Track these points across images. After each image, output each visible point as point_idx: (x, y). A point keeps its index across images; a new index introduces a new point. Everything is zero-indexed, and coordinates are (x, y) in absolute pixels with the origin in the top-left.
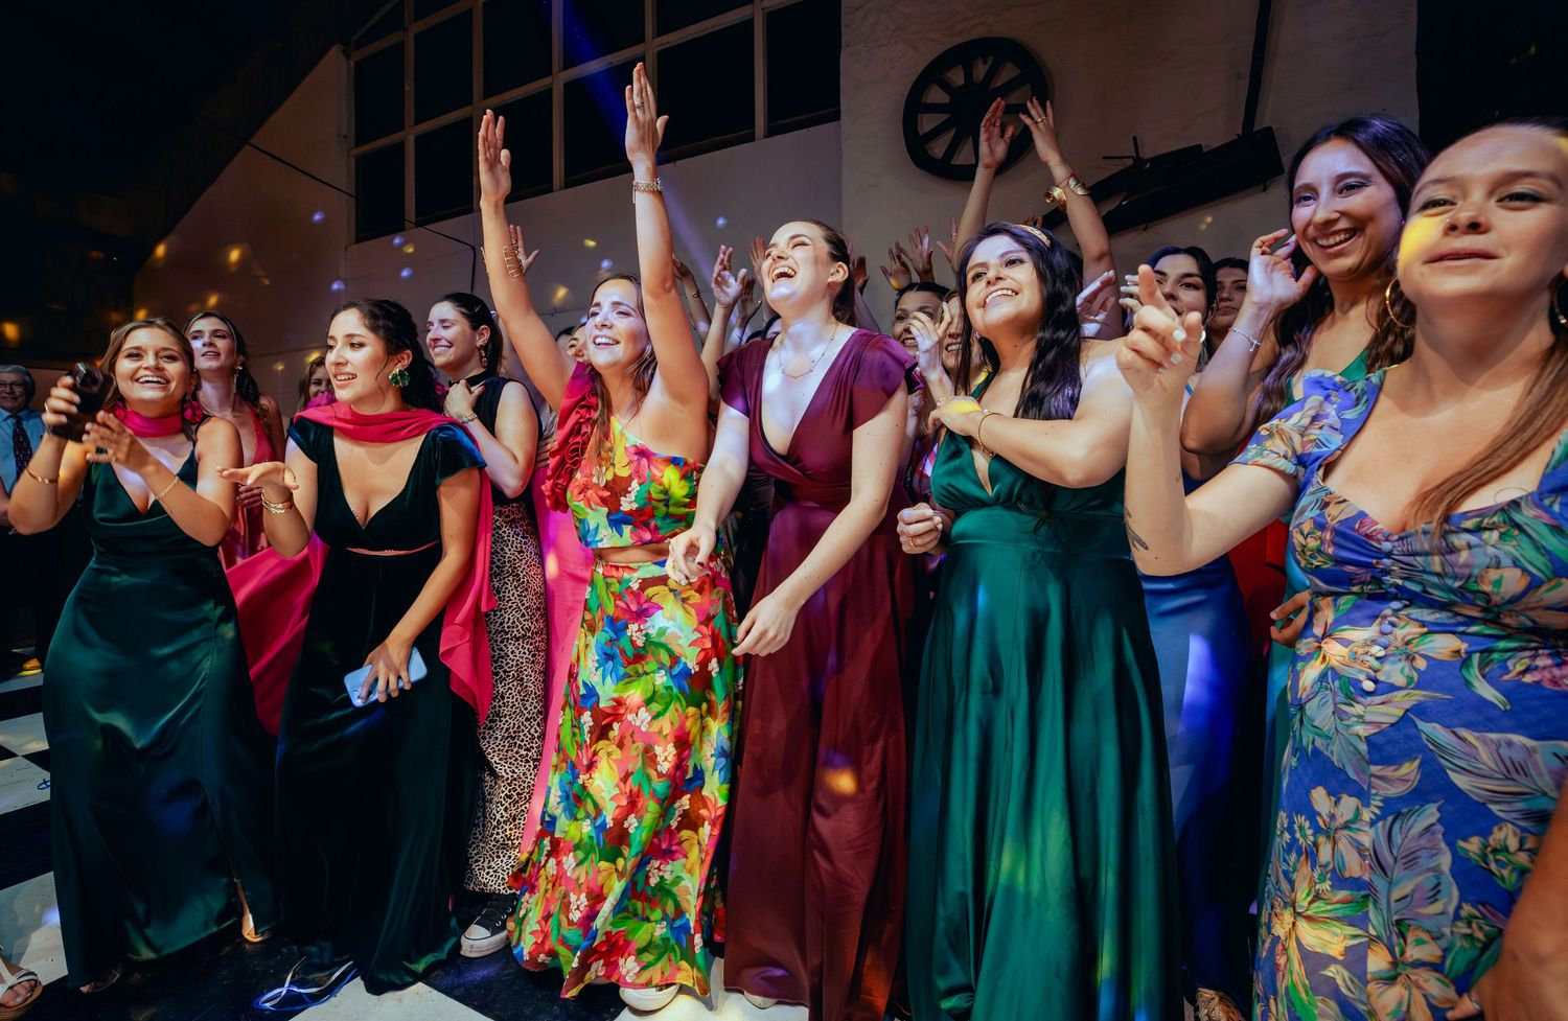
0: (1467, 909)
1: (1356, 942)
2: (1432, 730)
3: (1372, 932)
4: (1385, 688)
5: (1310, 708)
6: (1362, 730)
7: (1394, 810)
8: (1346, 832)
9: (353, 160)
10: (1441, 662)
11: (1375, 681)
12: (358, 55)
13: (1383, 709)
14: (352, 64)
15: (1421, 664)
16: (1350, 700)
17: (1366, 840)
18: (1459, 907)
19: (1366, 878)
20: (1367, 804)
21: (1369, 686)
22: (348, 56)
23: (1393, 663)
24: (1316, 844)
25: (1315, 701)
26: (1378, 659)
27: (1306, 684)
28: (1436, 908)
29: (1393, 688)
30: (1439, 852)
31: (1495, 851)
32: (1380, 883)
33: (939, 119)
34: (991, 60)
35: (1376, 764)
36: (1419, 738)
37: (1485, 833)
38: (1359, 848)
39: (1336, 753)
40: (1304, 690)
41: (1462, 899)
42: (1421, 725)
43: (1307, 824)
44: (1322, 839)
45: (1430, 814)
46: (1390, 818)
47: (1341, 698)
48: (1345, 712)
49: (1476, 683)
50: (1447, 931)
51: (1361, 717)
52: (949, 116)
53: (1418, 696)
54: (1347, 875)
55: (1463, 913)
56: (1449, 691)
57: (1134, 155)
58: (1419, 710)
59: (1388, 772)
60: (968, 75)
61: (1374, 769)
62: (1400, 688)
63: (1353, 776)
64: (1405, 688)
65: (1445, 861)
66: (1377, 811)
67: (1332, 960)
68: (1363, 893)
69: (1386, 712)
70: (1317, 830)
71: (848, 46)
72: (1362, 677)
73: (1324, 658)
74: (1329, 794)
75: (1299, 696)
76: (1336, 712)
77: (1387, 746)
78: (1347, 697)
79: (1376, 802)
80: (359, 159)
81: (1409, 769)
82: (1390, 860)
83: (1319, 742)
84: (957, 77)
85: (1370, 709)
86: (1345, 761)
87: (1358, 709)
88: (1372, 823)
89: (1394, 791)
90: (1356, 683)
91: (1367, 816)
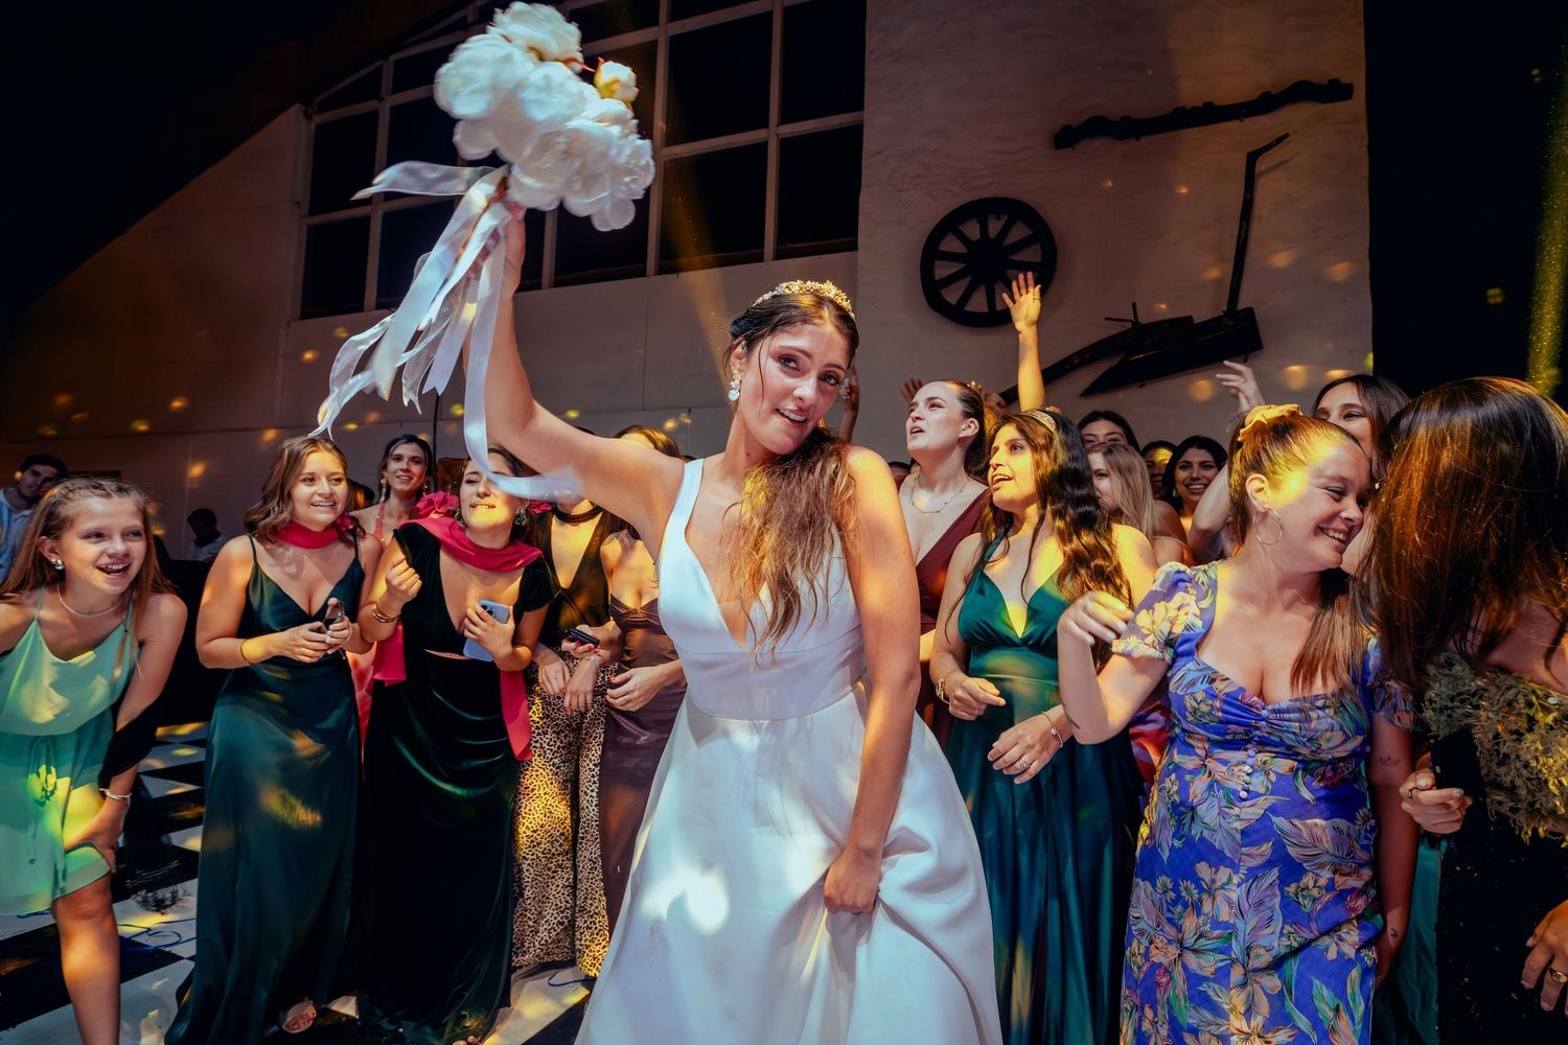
0: (1288, 928)
1: (1222, 964)
2: (1280, 822)
3: (1233, 956)
4: (1253, 795)
5: (1200, 811)
6: (1239, 825)
7: (1254, 875)
8: (1222, 891)
9: (305, 229)
10: (1283, 775)
11: (1248, 791)
12: (319, 119)
13: (1251, 810)
14: (313, 126)
15: (1273, 777)
16: (1231, 804)
17: (1234, 896)
18: (1283, 928)
19: (1232, 921)
20: (1237, 872)
21: (1244, 794)
22: (308, 117)
23: (1257, 777)
24: (1200, 900)
25: (1204, 806)
26: (1248, 774)
27: (1197, 792)
28: (1269, 930)
29: (1258, 795)
30: (1274, 895)
31: (1303, 890)
32: (1240, 924)
33: (953, 268)
34: (1004, 218)
35: (1246, 846)
36: (1272, 827)
37: (1298, 880)
38: (1230, 903)
39: (1218, 841)
40: (1196, 796)
41: (1284, 923)
42: (1274, 819)
43: (1193, 886)
44: (1205, 896)
45: (1275, 873)
46: (1251, 881)
47: (1224, 803)
48: (1228, 814)
49: (1301, 789)
50: (1276, 944)
51: (1238, 816)
52: (964, 265)
53: (1272, 799)
54: (1220, 920)
55: (1285, 931)
56: (1287, 795)
57: (1133, 318)
58: (1273, 810)
59: (1253, 850)
60: (984, 230)
61: (1244, 850)
62: (1262, 795)
63: (1228, 854)
64: (1265, 794)
65: (1277, 901)
66: (1243, 877)
67: (1206, 979)
68: (1229, 931)
69: (1252, 812)
70: (1201, 890)
71: (868, 186)
72: (1239, 788)
73: (1210, 773)
74: (1210, 866)
75: (1190, 800)
76: (1221, 813)
77: (1251, 835)
78: (1229, 802)
79: (1243, 870)
80: (311, 230)
81: (1266, 848)
82: (1247, 906)
83: (1206, 834)
84: (972, 230)
85: (1243, 810)
86: (1224, 845)
87: (1236, 811)
88: (1239, 885)
89: (1254, 863)
90: (1235, 792)
91: (1235, 880)
